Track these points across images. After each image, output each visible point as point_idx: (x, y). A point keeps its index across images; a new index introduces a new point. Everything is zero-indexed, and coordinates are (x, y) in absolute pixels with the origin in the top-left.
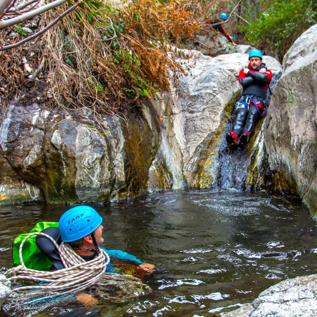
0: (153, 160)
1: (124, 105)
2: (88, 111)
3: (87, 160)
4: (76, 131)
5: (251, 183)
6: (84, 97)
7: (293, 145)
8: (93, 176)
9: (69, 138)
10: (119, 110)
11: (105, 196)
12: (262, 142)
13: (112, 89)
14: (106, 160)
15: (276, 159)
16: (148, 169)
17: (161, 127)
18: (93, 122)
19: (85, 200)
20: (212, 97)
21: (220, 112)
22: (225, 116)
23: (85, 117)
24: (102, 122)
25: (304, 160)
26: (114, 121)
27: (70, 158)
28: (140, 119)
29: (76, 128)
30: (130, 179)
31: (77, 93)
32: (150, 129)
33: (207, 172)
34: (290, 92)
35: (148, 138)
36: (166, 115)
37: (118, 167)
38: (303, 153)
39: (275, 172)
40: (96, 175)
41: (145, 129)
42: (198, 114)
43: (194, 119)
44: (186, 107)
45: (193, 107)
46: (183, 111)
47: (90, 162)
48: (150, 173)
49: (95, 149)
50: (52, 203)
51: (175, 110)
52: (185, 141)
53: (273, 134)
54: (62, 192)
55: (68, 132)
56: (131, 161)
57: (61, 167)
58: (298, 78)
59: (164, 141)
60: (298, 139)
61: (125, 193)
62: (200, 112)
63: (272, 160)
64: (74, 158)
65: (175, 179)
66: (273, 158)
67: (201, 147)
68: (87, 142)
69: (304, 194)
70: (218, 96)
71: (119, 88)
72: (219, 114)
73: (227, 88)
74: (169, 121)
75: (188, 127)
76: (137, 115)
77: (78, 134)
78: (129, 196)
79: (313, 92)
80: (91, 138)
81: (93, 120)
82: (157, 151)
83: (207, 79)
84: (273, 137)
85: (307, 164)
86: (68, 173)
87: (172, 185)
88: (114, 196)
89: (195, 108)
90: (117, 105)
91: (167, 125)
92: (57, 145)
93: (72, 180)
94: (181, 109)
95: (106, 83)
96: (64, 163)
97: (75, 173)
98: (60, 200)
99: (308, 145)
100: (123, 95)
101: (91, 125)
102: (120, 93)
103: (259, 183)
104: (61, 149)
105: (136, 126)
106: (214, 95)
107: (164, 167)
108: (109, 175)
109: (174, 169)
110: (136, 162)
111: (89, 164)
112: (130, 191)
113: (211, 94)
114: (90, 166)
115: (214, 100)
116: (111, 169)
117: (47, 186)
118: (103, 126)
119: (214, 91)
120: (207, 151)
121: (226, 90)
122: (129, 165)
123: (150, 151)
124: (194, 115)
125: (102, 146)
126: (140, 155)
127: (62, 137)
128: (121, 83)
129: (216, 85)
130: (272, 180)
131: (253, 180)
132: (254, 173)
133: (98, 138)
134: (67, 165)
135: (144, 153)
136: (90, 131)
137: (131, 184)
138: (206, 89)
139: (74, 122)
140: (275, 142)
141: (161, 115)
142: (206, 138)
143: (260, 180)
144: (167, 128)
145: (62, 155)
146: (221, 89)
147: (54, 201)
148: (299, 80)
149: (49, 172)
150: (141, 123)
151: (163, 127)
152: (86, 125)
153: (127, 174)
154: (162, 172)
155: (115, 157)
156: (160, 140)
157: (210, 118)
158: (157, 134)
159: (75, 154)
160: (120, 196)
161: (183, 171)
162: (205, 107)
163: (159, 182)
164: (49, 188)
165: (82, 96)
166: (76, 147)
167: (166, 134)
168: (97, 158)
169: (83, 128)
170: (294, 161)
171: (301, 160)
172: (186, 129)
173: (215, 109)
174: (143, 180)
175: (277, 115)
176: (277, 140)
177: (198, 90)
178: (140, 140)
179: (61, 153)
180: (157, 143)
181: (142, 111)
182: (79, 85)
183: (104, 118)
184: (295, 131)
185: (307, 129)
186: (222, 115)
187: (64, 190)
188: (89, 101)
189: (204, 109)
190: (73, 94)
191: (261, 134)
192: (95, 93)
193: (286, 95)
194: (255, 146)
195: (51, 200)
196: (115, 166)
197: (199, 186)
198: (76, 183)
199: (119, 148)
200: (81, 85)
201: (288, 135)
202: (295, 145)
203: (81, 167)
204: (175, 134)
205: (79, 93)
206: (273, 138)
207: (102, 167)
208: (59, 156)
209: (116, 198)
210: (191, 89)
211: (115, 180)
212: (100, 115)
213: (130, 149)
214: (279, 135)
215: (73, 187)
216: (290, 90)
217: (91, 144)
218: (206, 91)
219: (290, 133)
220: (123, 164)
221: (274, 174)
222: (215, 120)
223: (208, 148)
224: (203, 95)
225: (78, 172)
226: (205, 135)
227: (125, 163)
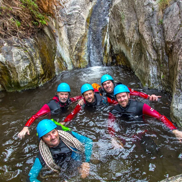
0: (55, 56)
1: (34, 31)
2: (15, 38)
3: (22, 68)
4: (12, 52)
5: (106, 62)
6: (11, 31)
7: (127, 43)
8: (27, 76)
9: (9, 56)
10: (32, 34)
11: (36, 85)
12: (108, 39)
13: (25, 23)
14: (32, 66)
15: (117, 48)
16: (54, 62)
17: (55, 36)
18: (20, 44)
19: (26, 88)
20: (79, 15)
21: (84, 23)
22: (87, 25)
23: (14, 42)
24: (25, 43)
25: (134, 52)
26: (31, 42)
27: (13, 68)
28: (44, 35)
29: (11, 50)
30: (46, 71)
31: (6, 29)
32: (50, 40)
33: (83, 59)
34: (123, 12)
35: (50, 45)
36: (57, 29)
37: (39, 67)
38: (133, 48)
39: (117, 55)
40: (28, 75)
41: (48, 41)
42: (73, 26)
43: (71, 29)
44: (66, 22)
45: (69, 22)
46: (65, 24)
47: (24, 69)
48: (55, 64)
49: (25, 61)
50: (9, 91)
51: (61, 25)
52: (69, 42)
53: (114, 35)
54: (13, 86)
55: (7, 53)
56: (44, 62)
57: (9, 73)
58: (126, 4)
59: (58, 44)
60: (130, 40)
61: (45, 79)
62: (74, 24)
63: (115, 49)
64: (15, 68)
65: (68, 65)
66: (115, 48)
67: (78, 45)
68: (19, 58)
69: (136, 70)
70: (82, 14)
71: (29, 21)
72: (84, 25)
73: (86, 8)
74: (59, 32)
75: (69, 34)
76: (42, 33)
77: (13, 54)
78: (48, 81)
79: (135, 12)
80: (21, 55)
81: (19, 43)
82: (56, 51)
83: (74, 3)
84: (114, 36)
85: (135, 54)
86: (13, 76)
87: (67, 68)
88: (40, 83)
89: (71, 22)
90: (30, 32)
91: (58, 35)
92: (3, 62)
93: (17, 79)
94: (64, 24)
95: (21, 20)
96: (10, 71)
97: (17, 76)
98: (13, 89)
99: (135, 43)
100: (32, 26)
101: (19, 47)
102: (30, 25)
103: (110, 61)
104: (6, 64)
105: (43, 40)
106: (79, 13)
107: (61, 59)
108: (36, 73)
109: (66, 59)
110: (47, 61)
111: (23, 70)
112: (48, 77)
113: (78, 13)
114: (24, 71)
115: (80, 16)
116: (36, 70)
117: (4, 83)
118: (25, 46)
119: (79, 11)
120: (81, 47)
121: (85, 9)
122: (44, 65)
123: (53, 52)
124: (71, 26)
125: (28, 59)
126: (48, 56)
127: (5, 57)
128: (30, 18)
129: (79, 7)
130: (116, 59)
131: (107, 61)
132: (107, 57)
133: (25, 54)
134: (12, 71)
135: (50, 54)
136: (20, 51)
137: (47, 74)
138: (75, 10)
139: (9, 47)
140: (116, 39)
141: (54, 29)
142: (80, 39)
143: (110, 59)
144: (59, 36)
145: (8, 67)
146: (82, 9)
147: (10, 90)
148: (127, 5)
149: (3, 76)
150: (45, 37)
151: (56, 36)
152: (16, 48)
153: (44, 70)
154: (61, 62)
155: (36, 62)
156: (56, 44)
157: (80, 27)
158: (54, 41)
159: (14, 66)
160: (43, 82)
161: (71, 60)
162: (76, 21)
163: (61, 68)
164: (5, 84)
165: (9, 30)
166: (14, 61)
167: (59, 40)
168: (27, 66)
169: (15, 50)
170: (128, 52)
171: (132, 52)
172: (68, 35)
173: (81, 22)
174: (53, 69)
175: (116, 25)
176: (117, 38)
177: (70, 11)
178: (46, 48)
179: (7, 66)
180: (55, 46)
181: (44, 30)
182: (6, 24)
183: (25, 41)
184: (127, 35)
185: (134, 34)
186: (86, 25)
187: (14, 85)
188: (14, 33)
189: (76, 22)
190: (4, 30)
191: (107, 34)
192: (16, 27)
193: (120, 14)
194: (105, 41)
195: (9, 90)
196: (37, 67)
197: (80, 67)
198: (19, 81)
199: (37, 56)
200: (7, 23)
201: (123, 37)
202: (128, 43)
203: (19, 73)
204: (63, 39)
205: (8, 29)
206: (115, 38)
207: (31, 70)
208: (6, 67)
209: (42, 84)
210: (67, 11)
211: (39, 75)
212: (22, 40)
213: (43, 55)
214: (118, 36)
215: (18, 83)
216: (122, 11)
217: (22, 59)
218: (75, 11)
219: (125, 37)
220: (41, 65)
221: (116, 55)
222: (82, 28)
223: (82, 45)
224: (74, 14)
225: (18, 75)
226: (79, 38)
227: (42, 64)
